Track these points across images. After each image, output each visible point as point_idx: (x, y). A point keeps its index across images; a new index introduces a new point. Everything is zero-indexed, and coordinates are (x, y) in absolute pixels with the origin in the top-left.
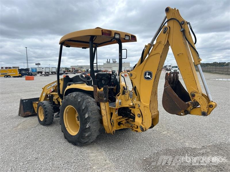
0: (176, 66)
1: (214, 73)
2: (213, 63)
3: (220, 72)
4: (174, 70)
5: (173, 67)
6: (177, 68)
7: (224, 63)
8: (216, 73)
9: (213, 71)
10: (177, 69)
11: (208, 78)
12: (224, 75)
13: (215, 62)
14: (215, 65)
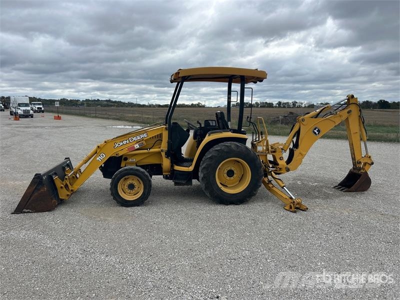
0: (25, 102)
1: (93, 117)
2: (61, 99)
3: (102, 116)
4: (24, 111)
7: (78, 101)
8: (96, 117)
10: (28, 108)
13: (64, 99)
14: (65, 103)
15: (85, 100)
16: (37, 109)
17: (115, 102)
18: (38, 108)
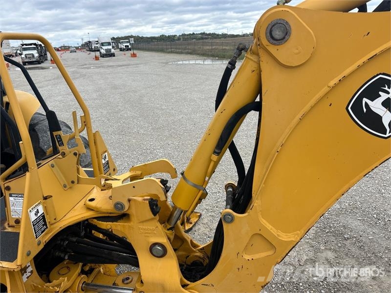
0: (108, 41)
1: (169, 52)
2: (160, 36)
3: (177, 50)
4: (106, 50)
5: (102, 44)
6: (111, 45)
7: (175, 36)
8: (172, 52)
9: (167, 49)
10: (110, 47)
11: (164, 61)
12: (185, 55)
13: (163, 35)
14: (163, 40)
15: (181, 34)
16: (124, 47)
17: (210, 34)
18: (126, 46)
